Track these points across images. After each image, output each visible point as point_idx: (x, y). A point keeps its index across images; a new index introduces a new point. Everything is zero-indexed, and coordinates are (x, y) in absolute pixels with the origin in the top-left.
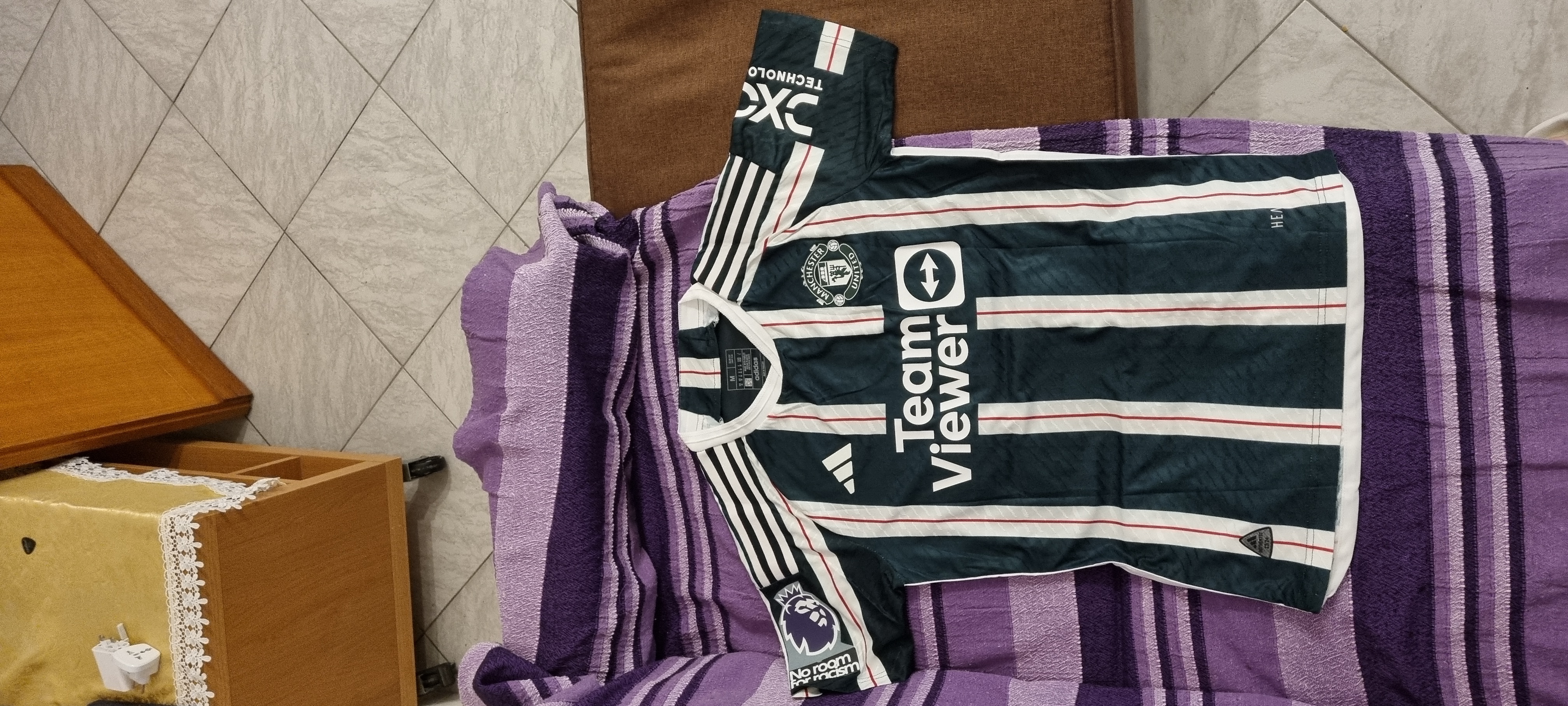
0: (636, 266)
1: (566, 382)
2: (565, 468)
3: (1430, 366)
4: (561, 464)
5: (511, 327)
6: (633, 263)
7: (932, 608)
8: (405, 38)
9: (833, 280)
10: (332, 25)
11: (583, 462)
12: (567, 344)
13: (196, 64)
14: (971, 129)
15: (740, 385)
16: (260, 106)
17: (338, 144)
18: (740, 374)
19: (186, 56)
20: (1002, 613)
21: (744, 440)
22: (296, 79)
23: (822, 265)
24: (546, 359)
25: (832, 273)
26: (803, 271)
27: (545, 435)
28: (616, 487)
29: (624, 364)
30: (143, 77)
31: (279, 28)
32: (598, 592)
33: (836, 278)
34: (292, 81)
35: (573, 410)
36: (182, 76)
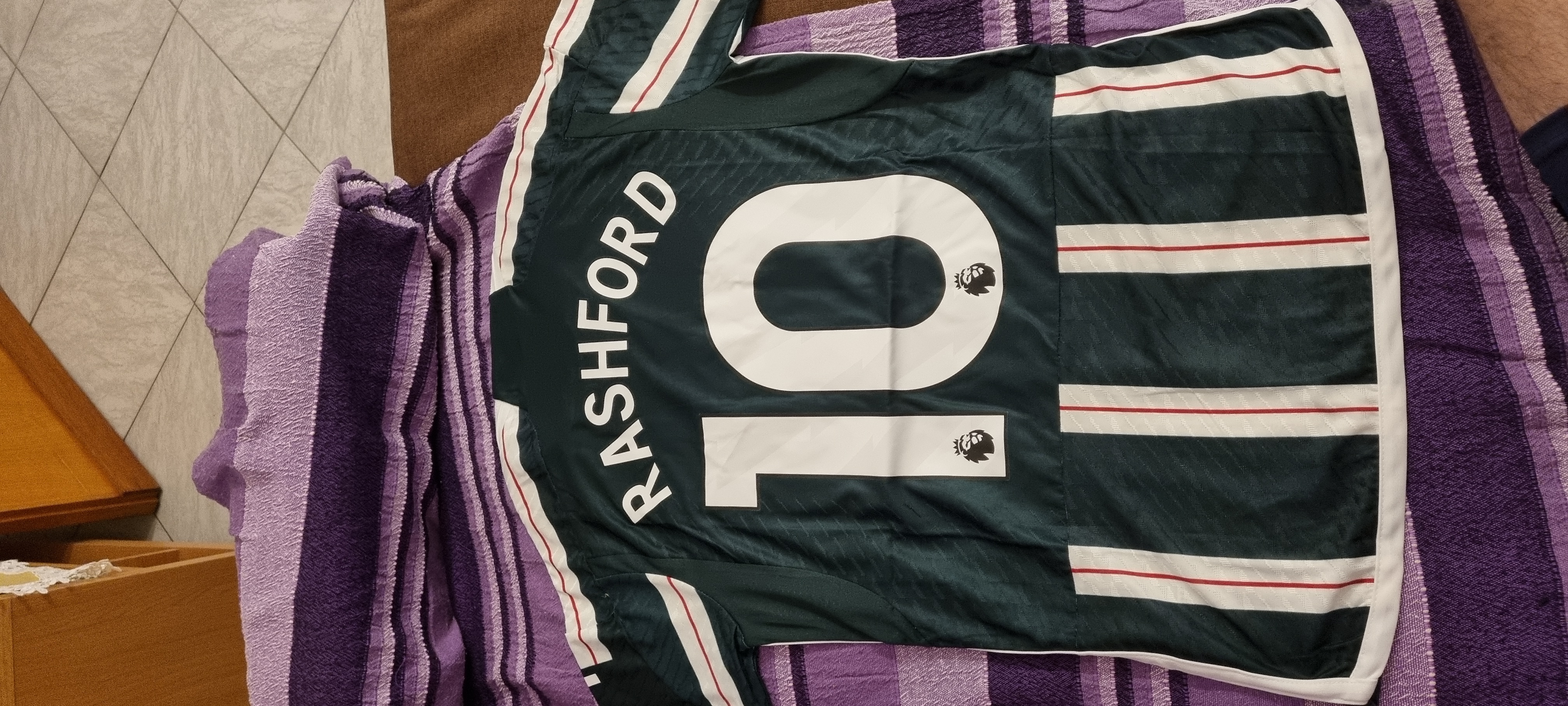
0: (431, 244)
1: (317, 382)
2: (314, 496)
3: (1484, 271)
4: (310, 490)
5: (251, 315)
6: (428, 241)
7: (791, 678)
8: (308, 78)
10: (242, 75)
11: (340, 489)
12: (321, 333)
13: (120, 133)
14: (807, 13)
16: (175, 171)
17: (245, 201)
19: (111, 128)
20: (886, 683)
22: (208, 138)
24: (291, 353)
27: (289, 453)
28: (402, 528)
29: (415, 369)
30: (74, 152)
31: (194, 85)
32: (362, 666)
34: (204, 140)
35: (327, 419)
36: (108, 150)
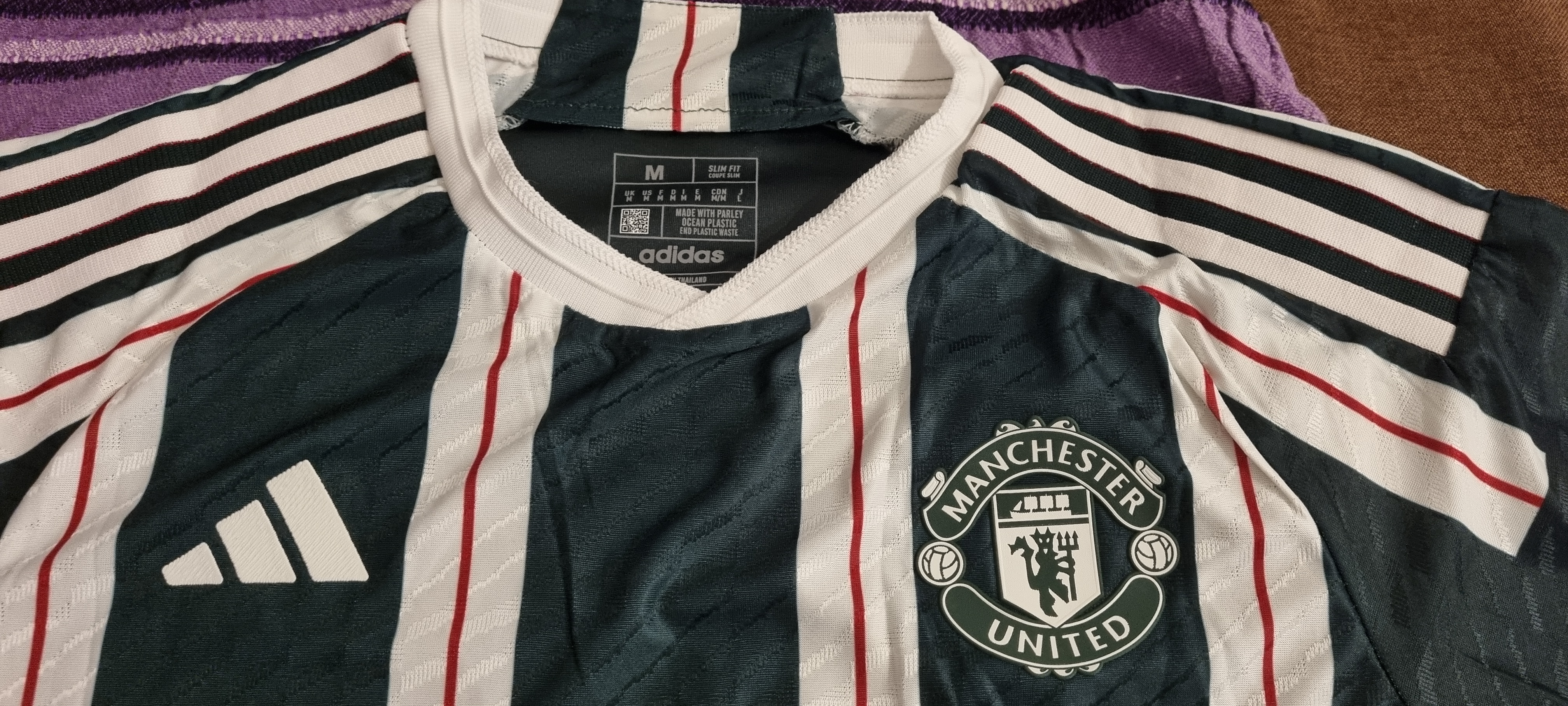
9: (1020, 543)
15: (629, 195)
18: (667, 195)
21: (433, 187)
23: (1077, 503)
25: (1045, 540)
26: (1059, 426)
33: (1028, 554)
